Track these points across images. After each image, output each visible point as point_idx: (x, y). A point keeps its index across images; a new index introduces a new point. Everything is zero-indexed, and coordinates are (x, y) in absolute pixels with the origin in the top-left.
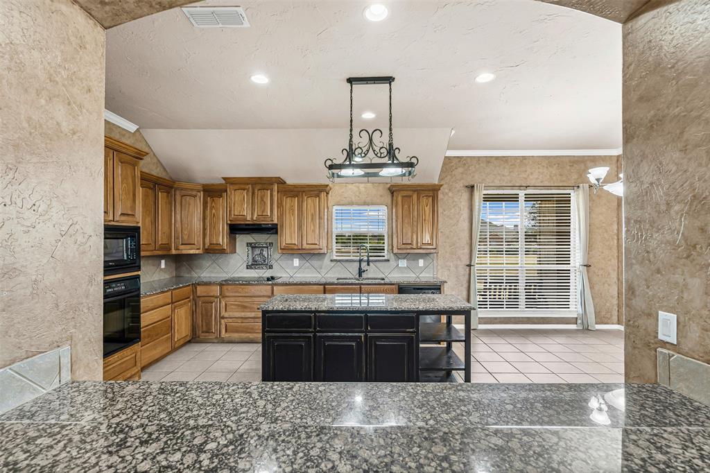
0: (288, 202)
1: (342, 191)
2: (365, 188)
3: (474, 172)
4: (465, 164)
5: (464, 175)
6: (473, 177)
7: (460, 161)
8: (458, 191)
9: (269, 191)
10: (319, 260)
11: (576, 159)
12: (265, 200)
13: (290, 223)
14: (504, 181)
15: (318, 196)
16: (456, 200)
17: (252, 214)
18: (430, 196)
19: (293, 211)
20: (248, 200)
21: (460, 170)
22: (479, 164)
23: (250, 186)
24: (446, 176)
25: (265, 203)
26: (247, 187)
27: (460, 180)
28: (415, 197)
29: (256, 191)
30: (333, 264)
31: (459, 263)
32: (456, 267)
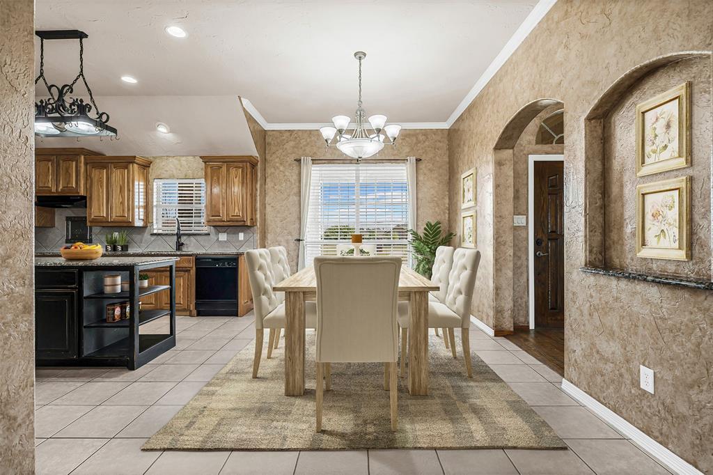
0: (95, 173)
1: (163, 164)
2: (187, 161)
3: (304, 146)
4: (296, 138)
5: (296, 150)
6: (305, 150)
7: (291, 135)
8: (290, 165)
9: (74, 163)
10: (139, 234)
11: (408, 132)
12: (70, 171)
13: (99, 195)
14: (335, 154)
15: (126, 167)
16: (287, 174)
17: (57, 186)
18: (240, 167)
19: (102, 183)
20: (53, 171)
21: (292, 144)
22: (310, 138)
23: (55, 157)
24: (277, 150)
25: (70, 174)
26: (52, 158)
27: (291, 154)
28: (224, 168)
29: (61, 162)
30: (153, 238)
31: (290, 237)
32: (287, 242)
